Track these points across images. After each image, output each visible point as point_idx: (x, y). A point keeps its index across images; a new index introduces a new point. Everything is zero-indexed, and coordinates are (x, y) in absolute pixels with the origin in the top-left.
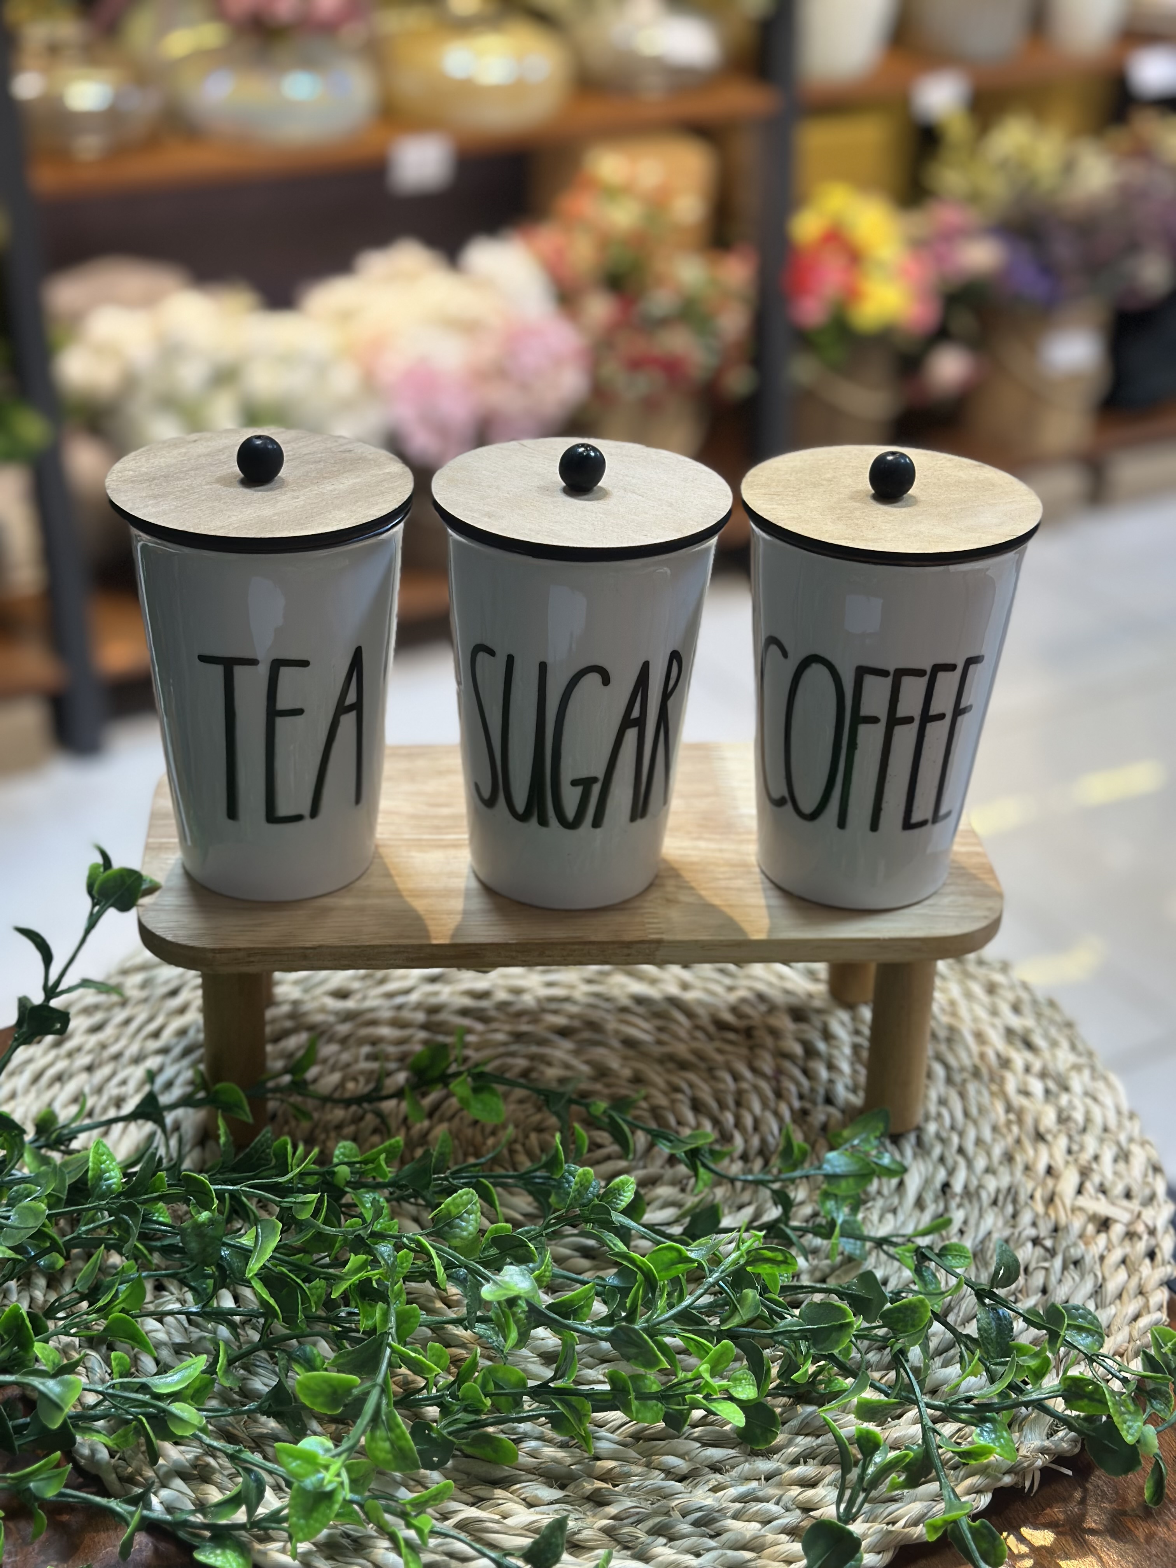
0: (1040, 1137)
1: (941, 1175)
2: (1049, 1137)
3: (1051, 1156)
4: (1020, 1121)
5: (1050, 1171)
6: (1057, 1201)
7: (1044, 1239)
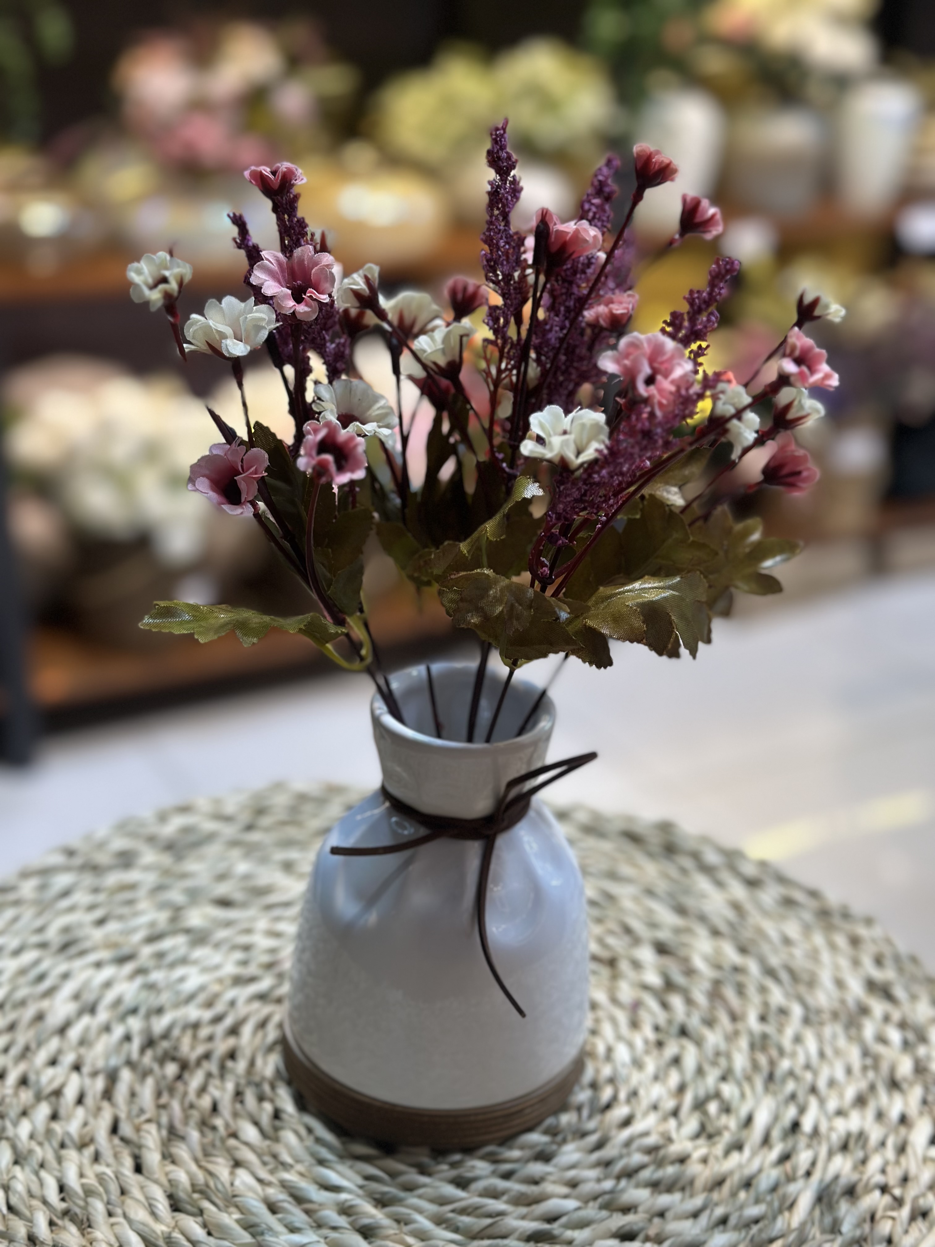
0: (894, 1085)
1: (791, 1112)
2: (905, 1086)
3: (906, 1104)
4: (876, 1067)
5: (903, 1120)
6: (909, 1150)
7: (893, 1187)
